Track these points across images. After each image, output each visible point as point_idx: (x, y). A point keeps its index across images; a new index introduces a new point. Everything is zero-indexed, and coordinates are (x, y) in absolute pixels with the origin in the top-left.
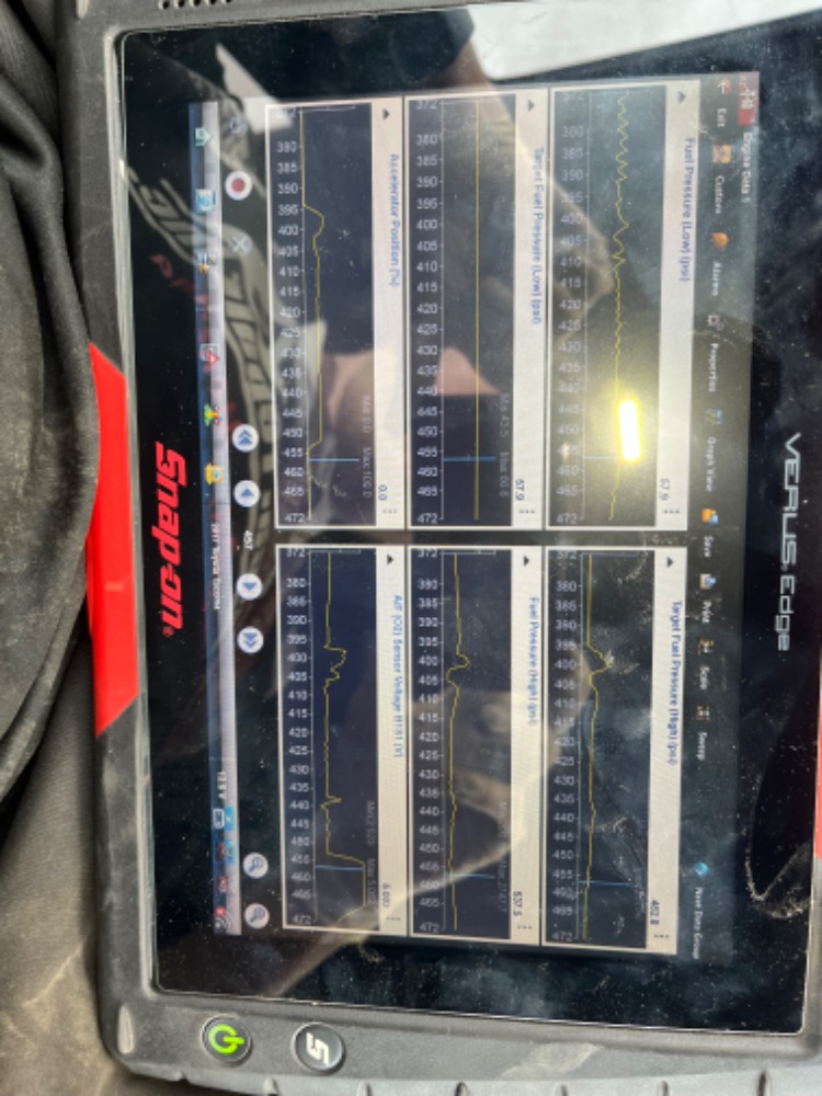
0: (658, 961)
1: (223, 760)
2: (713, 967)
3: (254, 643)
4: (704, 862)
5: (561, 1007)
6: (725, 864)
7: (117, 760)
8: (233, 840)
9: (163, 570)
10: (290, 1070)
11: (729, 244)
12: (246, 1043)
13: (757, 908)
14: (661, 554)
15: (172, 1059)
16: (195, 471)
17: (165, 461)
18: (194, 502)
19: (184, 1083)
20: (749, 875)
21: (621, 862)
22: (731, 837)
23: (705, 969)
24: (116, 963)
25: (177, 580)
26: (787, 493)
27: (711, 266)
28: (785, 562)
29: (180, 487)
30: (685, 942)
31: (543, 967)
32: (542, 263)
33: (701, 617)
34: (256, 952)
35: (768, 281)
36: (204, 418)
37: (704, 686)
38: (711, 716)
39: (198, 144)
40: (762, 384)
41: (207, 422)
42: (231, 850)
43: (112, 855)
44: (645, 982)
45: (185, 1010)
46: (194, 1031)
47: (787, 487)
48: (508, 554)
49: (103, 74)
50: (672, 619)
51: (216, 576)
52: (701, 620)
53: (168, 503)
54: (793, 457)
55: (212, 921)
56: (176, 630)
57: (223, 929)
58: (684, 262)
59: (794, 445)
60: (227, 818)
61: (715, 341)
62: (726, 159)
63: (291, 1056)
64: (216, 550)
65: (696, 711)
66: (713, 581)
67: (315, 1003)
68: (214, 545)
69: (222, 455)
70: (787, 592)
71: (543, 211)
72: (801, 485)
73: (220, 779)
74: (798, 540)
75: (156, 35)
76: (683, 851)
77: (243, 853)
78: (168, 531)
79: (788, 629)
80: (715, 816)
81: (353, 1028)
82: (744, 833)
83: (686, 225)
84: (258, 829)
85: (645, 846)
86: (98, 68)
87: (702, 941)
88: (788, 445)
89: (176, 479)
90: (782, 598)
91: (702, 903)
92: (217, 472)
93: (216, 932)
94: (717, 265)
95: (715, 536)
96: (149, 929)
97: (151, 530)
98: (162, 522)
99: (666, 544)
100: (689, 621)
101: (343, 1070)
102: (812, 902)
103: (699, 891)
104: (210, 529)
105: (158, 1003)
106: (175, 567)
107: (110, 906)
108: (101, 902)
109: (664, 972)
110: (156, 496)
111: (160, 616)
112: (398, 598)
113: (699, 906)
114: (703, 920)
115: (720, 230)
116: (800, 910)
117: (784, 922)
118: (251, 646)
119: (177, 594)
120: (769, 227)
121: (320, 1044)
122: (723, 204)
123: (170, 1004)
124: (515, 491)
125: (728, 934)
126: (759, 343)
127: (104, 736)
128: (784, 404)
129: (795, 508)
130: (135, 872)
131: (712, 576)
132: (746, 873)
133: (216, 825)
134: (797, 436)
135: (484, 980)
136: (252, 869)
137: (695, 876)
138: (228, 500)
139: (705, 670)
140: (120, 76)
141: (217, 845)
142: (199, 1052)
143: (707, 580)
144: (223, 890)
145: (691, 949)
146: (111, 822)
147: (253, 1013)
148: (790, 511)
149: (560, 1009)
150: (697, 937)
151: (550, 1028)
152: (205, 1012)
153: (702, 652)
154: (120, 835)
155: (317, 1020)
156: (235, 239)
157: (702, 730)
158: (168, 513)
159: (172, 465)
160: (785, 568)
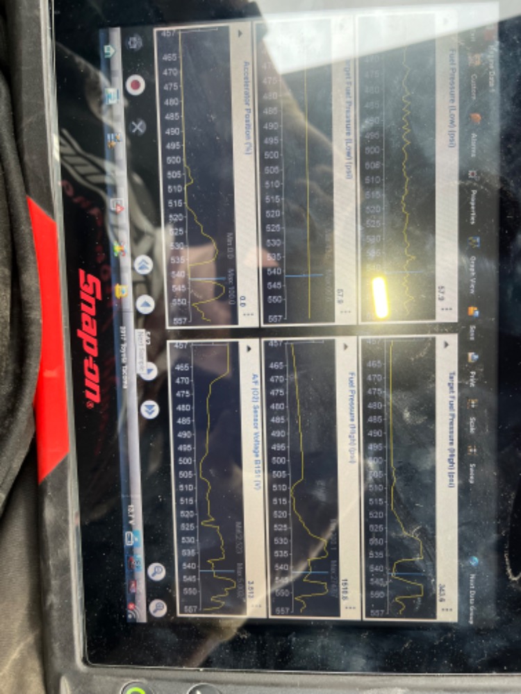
0: (445, 627)
1: (132, 496)
2: (484, 630)
3: (153, 411)
4: (476, 556)
5: (378, 663)
6: (491, 557)
7: (54, 500)
8: (140, 554)
9: (86, 361)
11: (482, 120)
13: (513, 586)
14: (440, 339)
16: (107, 289)
18: (108, 315)
20: (508, 563)
21: (418, 558)
22: (494, 537)
23: (479, 632)
24: (56, 646)
25: (96, 368)
27: (470, 136)
29: (97, 301)
30: (463, 614)
31: (364, 636)
32: (352, 136)
33: (470, 382)
34: (158, 634)
35: (510, 146)
36: (114, 251)
37: (472, 431)
38: (477, 453)
39: (106, 56)
40: (507, 217)
41: (116, 255)
42: (138, 562)
43: (52, 568)
44: (437, 643)
45: (108, 678)
46: (115, 692)
48: (333, 341)
49: (39, 10)
50: (449, 384)
51: (124, 365)
52: (469, 385)
53: (88, 312)
55: (126, 614)
56: (95, 404)
57: (134, 619)
58: (451, 134)
60: (135, 538)
61: (475, 188)
62: (478, 63)
64: (124, 345)
65: (466, 450)
66: (476, 357)
67: (201, 669)
68: (122, 342)
69: (127, 277)
71: (353, 99)
73: (130, 510)
76: (460, 549)
78: (89, 333)
80: (483, 523)
81: (229, 686)
82: (503, 534)
83: (452, 108)
84: (157, 546)
85: (434, 546)
87: (474, 611)
89: (94, 295)
91: (475, 585)
92: (124, 290)
93: (128, 621)
94: (474, 135)
95: (477, 326)
96: (80, 621)
97: (76, 333)
98: (84, 326)
99: (444, 332)
100: (461, 386)
103: (473, 576)
104: (119, 330)
105: (88, 674)
106: (94, 358)
107: (51, 606)
108: (45, 603)
109: (449, 635)
110: (80, 307)
111: (84, 395)
112: (255, 376)
113: (472, 587)
114: (476, 597)
115: (475, 111)
118: (150, 413)
119: (96, 378)
120: (509, 108)
122: (477, 93)
123: (97, 674)
124: (337, 298)
125: (493, 606)
126: (505, 189)
127: (45, 483)
130: (69, 580)
131: (476, 354)
132: (505, 562)
133: (128, 543)
135: (323, 647)
136: (154, 575)
137: (470, 566)
138: (132, 309)
139: (472, 420)
140: (51, 11)
141: (128, 558)
143: (472, 356)
144: (133, 591)
145: (468, 617)
146: (51, 545)
147: (157, 679)
149: (377, 665)
150: (471, 609)
151: (370, 678)
152: (122, 679)
153: (471, 407)
154: (57, 554)
155: (204, 681)
156: (133, 123)
157: (472, 463)
158: (89, 319)
159: (91, 286)
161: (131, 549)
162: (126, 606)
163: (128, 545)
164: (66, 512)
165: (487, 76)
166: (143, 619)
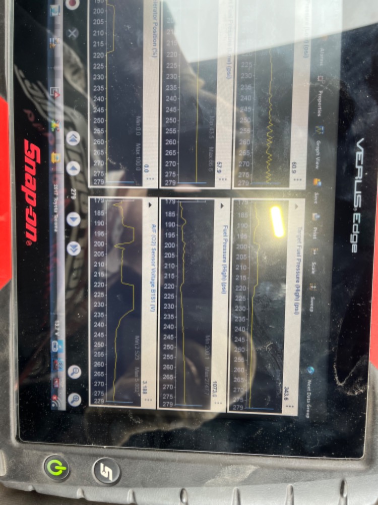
0: (288, 419)
1: (58, 314)
2: (317, 423)
3: (76, 250)
4: (312, 366)
6: (323, 366)
8: (62, 358)
9: (27, 210)
10: (91, 483)
11: (328, 38)
12: (67, 469)
13: (339, 389)
14: (292, 202)
15: (27, 479)
16: (45, 155)
17: (29, 150)
18: (44, 172)
19: (34, 492)
20: (336, 372)
21: (269, 367)
22: (326, 352)
23: (313, 424)
25: (35, 215)
26: (357, 169)
27: (319, 51)
28: (356, 206)
29: (37, 164)
30: (302, 410)
31: (228, 424)
32: (232, 48)
33: (313, 235)
34: (73, 419)
35: (348, 58)
36: (51, 127)
37: (313, 272)
38: (316, 288)
40: (345, 111)
41: (53, 130)
42: (61, 364)
44: (281, 431)
45: (34, 452)
46: (39, 463)
47: (357, 167)
48: (213, 202)
50: (298, 236)
51: (55, 214)
52: (312, 237)
53: (30, 173)
54: (360, 151)
55: (50, 404)
56: (33, 242)
57: (56, 407)
58: (305, 48)
59: (361, 144)
60: (59, 346)
61: (321, 89)
63: (91, 476)
64: (56, 200)
65: (309, 286)
66: (318, 217)
67: (105, 447)
68: (55, 196)
69: (61, 147)
70: (357, 222)
72: (364, 166)
73: (56, 325)
74: (362, 194)
76: (301, 360)
77: (68, 365)
78: (30, 189)
79: (356, 242)
80: (319, 341)
81: (125, 460)
82: (333, 349)
83: (307, 29)
84: (76, 352)
85: (282, 358)
87: (311, 408)
88: (358, 145)
89: (35, 160)
90: (354, 225)
91: (311, 389)
92: (58, 157)
93: (52, 409)
94: (322, 50)
95: (320, 193)
96: (15, 408)
97: (20, 188)
98: (27, 183)
99: (294, 197)
100: (306, 238)
101: (120, 483)
102: (368, 387)
103: (310, 382)
104: (53, 187)
105: (19, 448)
106: (33, 208)
109: (291, 426)
110: (24, 168)
111: (25, 235)
113: (310, 390)
114: (311, 397)
116: (362, 391)
117: (354, 397)
118: (74, 251)
119: (34, 223)
121: (107, 469)
123: (26, 449)
124: (217, 168)
125: (324, 404)
126: (343, 90)
128: (356, 123)
129: (361, 177)
130: (8, 376)
131: (318, 214)
132: (334, 371)
133: (53, 350)
134: (362, 139)
136: (72, 374)
137: (308, 375)
138: (63, 172)
139: (314, 264)
141: (54, 361)
142: (42, 475)
143: (315, 216)
144: (57, 386)
145: (305, 412)
147: (71, 453)
148: (358, 179)
149: (237, 446)
150: (308, 406)
151: (232, 457)
152: (45, 453)
153: (313, 254)
155: (106, 456)
156: (70, 31)
157: (312, 296)
158: (30, 178)
159: (33, 152)
160: (356, 210)
161: (56, 354)
162: (50, 397)
164: (8, 324)
166: (63, 407)
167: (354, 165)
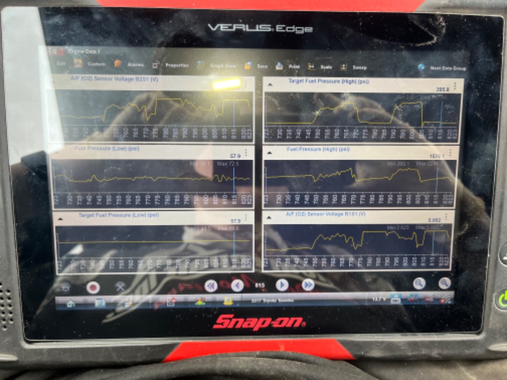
0: (468, 88)
1: (367, 298)
2: (470, 61)
3: (310, 283)
4: (417, 66)
5: (491, 135)
6: (419, 56)
7: (367, 350)
8: (407, 294)
9: (274, 326)
11: (120, 59)
13: (440, 40)
14: (266, 89)
16: (227, 310)
17: (222, 324)
18: (241, 311)
20: (424, 44)
21: (418, 106)
22: (405, 53)
23: (472, 64)
24: (467, 352)
25: (279, 319)
26: (236, 29)
27: (130, 67)
28: (270, 30)
30: (458, 75)
31: (470, 144)
33: (297, 69)
34: (463, 284)
35: (136, 41)
36: (202, 305)
37: (330, 67)
39: (74, 306)
40: (185, 43)
41: (204, 304)
42: (412, 295)
43: (414, 353)
44: (478, 94)
45: (491, 318)
46: (501, 314)
47: (234, 29)
48: (266, 161)
49: (43, 349)
50: (297, 83)
51: (278, 301)
53: (242, 323)
54: (219, 27)
55: (448, 305)
56: (303, 321)
57: (451, 300)
59: (214, 27)
60: (396, 297)
61: (165, 65)
62: (80, 61)
64: (265, 301)
65: (343, 71)
66: (279, 64)
67: (489, 256)
68: (262, 301)
69: (219, 297)
70: (284, 28)
72: (233, 23)
73: (377, 300)
74: (259, 24)
75: (25, 325)
76: (413, 76)
77: (413, 289)
78: (255, 323)
79: (303, 28)
80: (395, 61)
81: (501, 237)
82: (402, 47)
84: (401, 283)
85: (410, 94)
86: (40, 351)
87: (457, 66)
88: (213, 29)
89: (231, 319)
90: (287, 31)
91: (438, 66)
92: (227, 299)
93: (453, 303)
94: (129, 65)
95: (258, 63)
97: (255, 332)
98: (250, 326)
99: (262, 86)
100: (299, 75)
102: (437, 13)
103: (432, 68)
104: (254, 303)
105: (487, 332)
106: (273, 320)
107: (439, 354)
108: (437, 358)
109: (473, 85)
110: (239, 329)
111: (297, 328)
112: (288, 214)
113: (440, 68)
114: (447, 66)
115: (113, 64)
116: (441, 19)
117: (448, 28)
118: (311, 285)
119: (286, 319)
120: (111, 41)
122: (101, 63)
123: (488, 326)
124: (236, 158)
125: (454, 54)
126: (165, 44)
127: (355, 355)
128: (195, 31)
129: (244, 25)
130: (422, 342)
131: (277, 64)
132: (423, 46)
133: (399, 302)
134: (209, 25)
135: (477, 173)
136: (421, 285)
137: (424, 70)
138: (240, 294)
139: (323, 67)
140: (43, 342)
141: (409, 302)
143: (279, 67)
144: (432, 299)
145: (461, 72)
146: (397, 353)
147: (493, 285)
148: (245, 28)
150: (455, 69)
151: (501, 140)
152: (492, 309)
153: (314, 68)
154: (404, 349)
155: (497, 254)
156: (118, 290)
157: (352, 68)
158: (246, 323)
159: (224, 321)
160: (273, 30)
161: (402, 300)
162: (442, 305)
163: (400, 302)
164: (376, 342)
165: (90, 55)
166: (452, 293)
167: (233, 32)
